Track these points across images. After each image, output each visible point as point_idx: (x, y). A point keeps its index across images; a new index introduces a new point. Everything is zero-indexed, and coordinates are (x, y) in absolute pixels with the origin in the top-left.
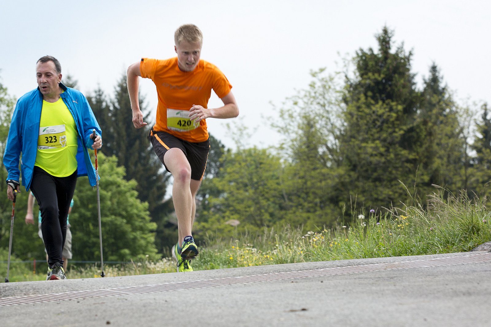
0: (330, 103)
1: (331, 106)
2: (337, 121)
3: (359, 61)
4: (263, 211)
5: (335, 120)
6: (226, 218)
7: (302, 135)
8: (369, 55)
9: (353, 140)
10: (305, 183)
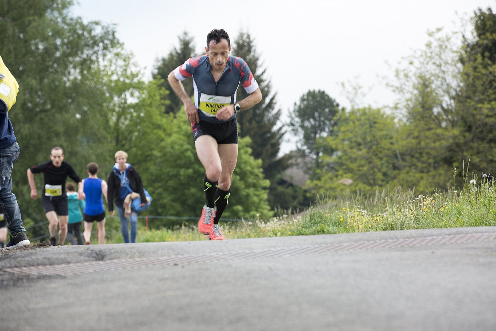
0: (446, 63)
1: (447, 66)
2: (453, 81)
3: (477, 21)
4: (376, 170)
5: (451, 81)
6: (339, 177)
7: (418, 95)
8: (488, 15)
9: (469, 100)
10: (419, 143)
